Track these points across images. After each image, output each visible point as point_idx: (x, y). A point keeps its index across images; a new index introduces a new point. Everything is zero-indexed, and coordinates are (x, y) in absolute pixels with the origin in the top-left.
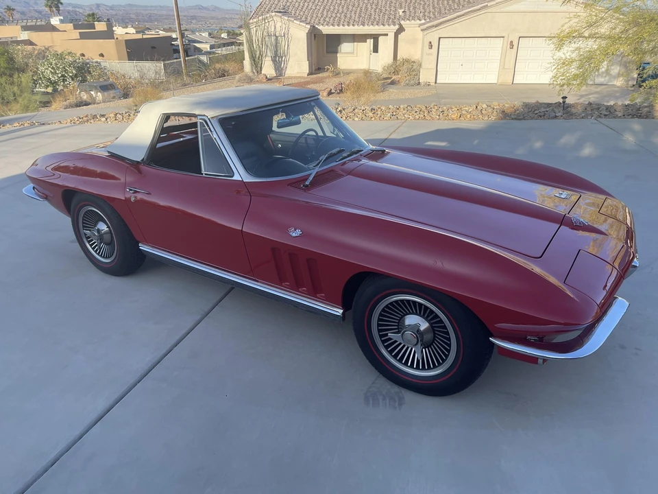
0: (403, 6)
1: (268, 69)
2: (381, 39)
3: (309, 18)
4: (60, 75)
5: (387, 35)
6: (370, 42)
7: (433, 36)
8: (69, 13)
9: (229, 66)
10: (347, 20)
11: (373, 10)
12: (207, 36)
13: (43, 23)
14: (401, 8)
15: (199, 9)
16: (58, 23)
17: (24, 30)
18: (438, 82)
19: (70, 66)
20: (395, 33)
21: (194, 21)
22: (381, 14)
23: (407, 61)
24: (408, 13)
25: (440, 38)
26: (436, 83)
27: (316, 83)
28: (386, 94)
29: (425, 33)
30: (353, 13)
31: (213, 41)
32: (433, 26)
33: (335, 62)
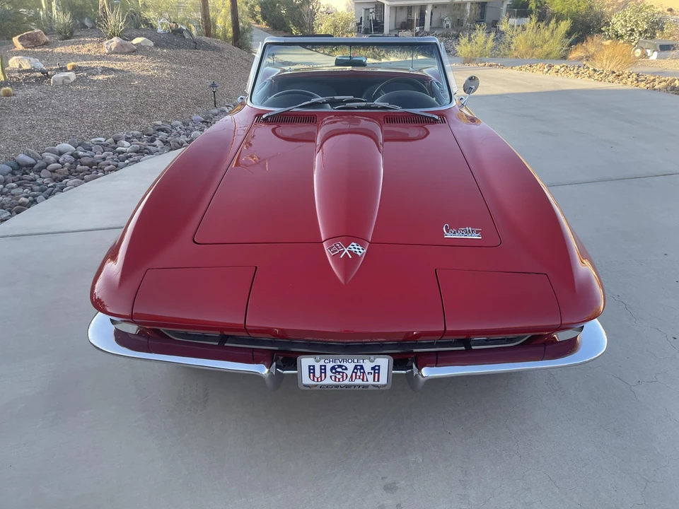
19: (644, 20)
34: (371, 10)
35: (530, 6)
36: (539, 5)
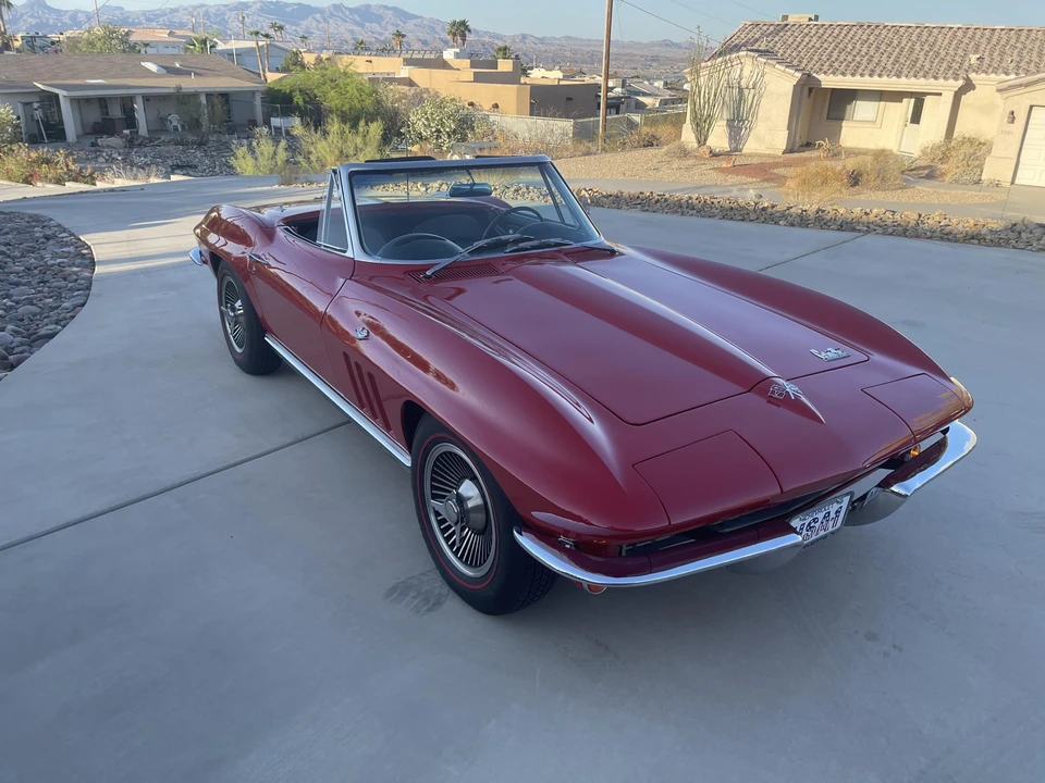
0: (982, 48)
1: (718, 138)
2: (928, 100)
3: (805, 61)
4: (434, 130)
5: (940, 94)
6: (909, 103)
7: (1020, 102)
8: (483, 45)
9: (663, 131)
10: (871, 67)
11: (922, 53)
12: (661, 87)
13: (432, 56)
14: (976, 52)
15: (667, 45)
16: (452, 57)
17: (407, 65)
18: (1016, 182)
19: (449, 118)
20: (956, 92)
21: (654, 64)
22: (937, 60)
23: (971, 141)
24: (987, 61)
25: (1031, 107)
26: (1013, 183)
27: (791, 166)
28: (909, 192)
29: (1006, 94)
30: (885, 56)
31: (667, 95)
32: (1021, 85)
33: (835, 135)
34: (36, 105)
35: (295, 100)
36: (307, 99)
